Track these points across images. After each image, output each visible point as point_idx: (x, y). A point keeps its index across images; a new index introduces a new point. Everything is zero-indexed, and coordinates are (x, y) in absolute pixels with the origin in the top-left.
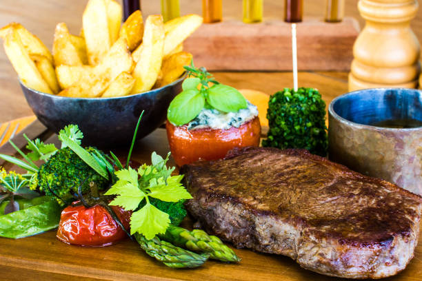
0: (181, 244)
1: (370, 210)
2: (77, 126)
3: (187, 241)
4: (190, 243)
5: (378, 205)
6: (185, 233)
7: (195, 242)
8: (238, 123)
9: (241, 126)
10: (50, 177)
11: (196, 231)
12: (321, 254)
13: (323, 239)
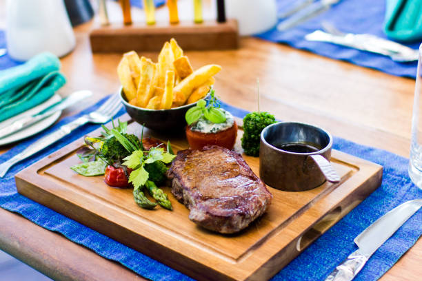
7: (156, 195)
8: (216, 131)
9: (217, 133)
10: (106, 149)
11: (159, 190)
12: (196, 216)
13: (201, 209)
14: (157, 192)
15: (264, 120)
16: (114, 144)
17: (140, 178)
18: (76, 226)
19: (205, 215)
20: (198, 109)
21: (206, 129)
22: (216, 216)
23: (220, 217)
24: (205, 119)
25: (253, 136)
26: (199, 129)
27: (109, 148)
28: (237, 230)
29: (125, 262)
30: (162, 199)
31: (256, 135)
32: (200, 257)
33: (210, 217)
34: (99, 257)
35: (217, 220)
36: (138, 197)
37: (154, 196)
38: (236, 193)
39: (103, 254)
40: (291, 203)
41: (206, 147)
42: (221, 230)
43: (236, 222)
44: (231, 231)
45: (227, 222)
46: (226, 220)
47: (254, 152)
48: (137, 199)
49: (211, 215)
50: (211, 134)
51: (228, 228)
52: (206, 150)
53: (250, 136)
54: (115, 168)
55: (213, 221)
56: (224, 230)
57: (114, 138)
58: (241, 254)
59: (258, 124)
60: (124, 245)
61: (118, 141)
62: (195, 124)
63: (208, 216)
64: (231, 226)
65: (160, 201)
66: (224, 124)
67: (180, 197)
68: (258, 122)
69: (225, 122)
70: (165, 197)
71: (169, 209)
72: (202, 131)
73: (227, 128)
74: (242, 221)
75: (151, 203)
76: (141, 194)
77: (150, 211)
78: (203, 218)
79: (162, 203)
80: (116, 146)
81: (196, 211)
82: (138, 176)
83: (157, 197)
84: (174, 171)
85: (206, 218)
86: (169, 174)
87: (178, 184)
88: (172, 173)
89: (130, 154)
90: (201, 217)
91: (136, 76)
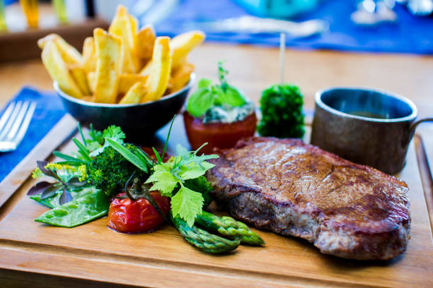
0: (213, 230)
1: (370, 197)
2: (119, 128)
3: (219, 227)
4: (221, 230)
5: (375, 192)
6: (216, 220)
7: (226, 228)
8: (242, 117)
10: (98, 173)
11: (225, 218)
12: (340, 243)
13: (341, 229)
16: (110, 164)
17: (188, 206)
19: (357, 238)
21: (228, 117)
24: (218, 104)
26: (218, 118)
27: (103, 171)
30: (240, 231)
33: (365, 238)
35: (376, 242)
38: (363, 193)
41: (241, 142)
42: (383, 255)
45: (393, 241)
46: (392, 236)
48: (202, 241)
50: (238, 122)
51: (394, 249)
56: (388, 254)
62: (209, 113)
63: (361, 238)
65: (241, 236)
70: (246, 228)
71: (258, 245)
72: (224, 121)
74: (407, 231)
78: (354, 244)
79: (245, 238)
80: (115, 165)
81: (330, 235)
82: (183, 203)
83: (231, 230)
84: (233, 183)
85: (359, 242)
86: (227, 190)
87: (257, 200)
88: (234, 186)
89: (150, 173)
90: (349, 243)
91: (72, 67)
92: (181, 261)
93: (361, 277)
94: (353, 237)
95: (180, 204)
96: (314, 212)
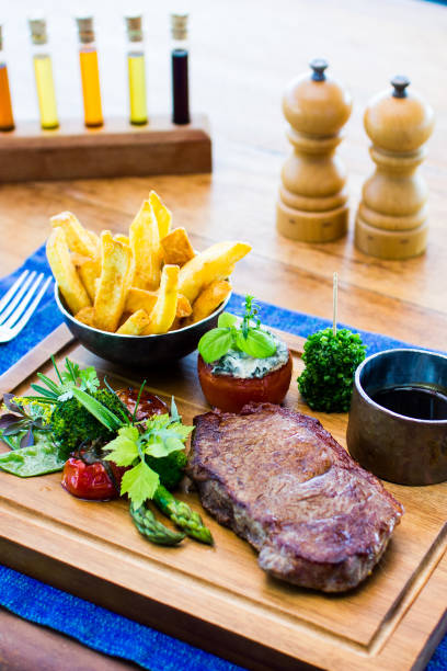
3: (172, 514)
6: (171, 505)
7: (178, 516)
8: (262, 374)
9: (264, 377)
10: (61, 422)
11: (182, 504)
12: (276, 564)
13: (283, 548)
14: (178, 507)
15: (346, 346)
16: (75, 414)
17: (142, 485)
18: (23, 584)
19: (295, 562)
20: (224, 333)
21: (244, 369)
22: (316, 563)
23: (324, 564)
24: (236, 349)
25: (326, 378)
26: (230, 371)
27: (66, 422)
28: (355, 584)
29: (145, 661)
30: (191, 523)
31: (332, 375)
32: (300, 648)
33: (304, 564)
34: (88, 652)
35: (317, 571)
36: (146, 523)
37: (173, 517)
38: (339, 509)
39: (96, 645)
40: (425, 512)
41: (247, 407)
42: (324, 586)
43: (352, 571)
44: (343, 588)
45: (338, 573)
46: (335, 568)
47: (329, 404)
48: (144, 526)
49: (307, 561)
50: (254, 379)
51: (338, 583)
52: (250, 413)
53: (321, 378)
54: (87, 464)
55: (309, 573)
56: (331, 587)
57: (73, 400)
58: (372, 633)
59: (335, 356)
60: (129, 619)
61: (83, 408)
62: (221, 362)
63: (300, 563)
64: (344, 578)
65: (190, 529)
66: (275, 359)
67: (226, 518)
68: (336, 352)
69: (275, 354)
70: (197, 519)
71: (207, 542)
72: (236, 375)
73: (280, 366)
74: (363, 566)
75: (172, 532)
76: (148, 514)
77: (173, 550)
78: (291, 568)
79: (194, 533)
80: (80, 417)
81: (271, 552)
82: (137, 481)
83: (182, 520)
84: (205, 465)
85: (296, 567)
86: (195, 471)
87: (220, 492)
88: (202, 469)
89: (114, 435)
90: (286, 565)
91: (81, 261)
92: (118, 543)
93: (292, 605)
94: (292, 560)
95: (134, 480)
96: (266, 522)
